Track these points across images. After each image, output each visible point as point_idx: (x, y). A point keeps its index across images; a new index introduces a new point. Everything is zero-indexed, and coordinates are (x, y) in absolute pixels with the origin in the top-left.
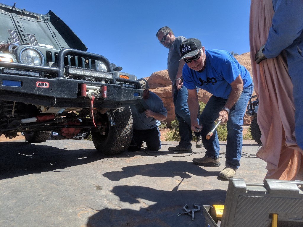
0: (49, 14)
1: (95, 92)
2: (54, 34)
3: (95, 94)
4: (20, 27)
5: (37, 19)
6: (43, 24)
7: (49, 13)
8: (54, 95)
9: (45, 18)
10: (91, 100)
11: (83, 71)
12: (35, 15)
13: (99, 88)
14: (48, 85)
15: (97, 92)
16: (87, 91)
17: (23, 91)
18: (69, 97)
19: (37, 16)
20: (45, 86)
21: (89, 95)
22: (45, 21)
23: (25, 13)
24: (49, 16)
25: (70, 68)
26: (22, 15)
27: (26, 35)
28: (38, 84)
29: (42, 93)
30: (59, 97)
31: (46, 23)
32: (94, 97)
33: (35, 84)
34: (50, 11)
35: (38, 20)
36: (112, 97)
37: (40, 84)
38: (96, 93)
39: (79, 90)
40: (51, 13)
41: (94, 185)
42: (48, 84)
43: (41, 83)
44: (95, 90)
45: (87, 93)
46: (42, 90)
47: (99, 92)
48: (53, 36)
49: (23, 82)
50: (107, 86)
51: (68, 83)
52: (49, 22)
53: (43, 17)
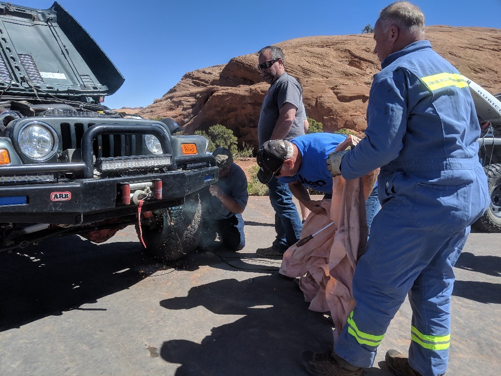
0: (53, 9)
1: (144, 192)
2: (66, 49)
3: (145, 196)
4: (6, 42)
5: (33, 21)
6: (45, 29)
7: (53, 6)
8: (80, 210)
9: (48, 16)
10: (138, 205)
11: (124, 162)
12: (28, 12)
13: (151, 183)
14: (69, 196)
15: (148, 192)
16: (133, 192)
17: (30, 210)
18: (104, 208)
19: (33, 13)
20: (65, 197)
21: (134, 200)
22: (47, 22)
23: (12, 9)
24: (54, 13)
25: (104, 162)
26: (5, 14)
27: (17, 57)
28: (53, 196)
29: (61, 210)
30: (87, 210)
31: (49, 26)
32: (142, 201)
33: (49, 197)
34: (55, 3)
35: (36, 22)
36: (170, 193)
37: (56, 196)
38: (146, 194)
39: (119, 193)
40: (57, 8)
41: (146, 345)
42: (69, 194)
43: (58, 194)
44: (143, 189)
45: (131, 195)
46: (61, 204)
47: (151, 192)
48: (63, 54)
49: (30, 197)
50: (163, 178)
51: (101, 186)
52: (54, 24)
53: (43, 15)
